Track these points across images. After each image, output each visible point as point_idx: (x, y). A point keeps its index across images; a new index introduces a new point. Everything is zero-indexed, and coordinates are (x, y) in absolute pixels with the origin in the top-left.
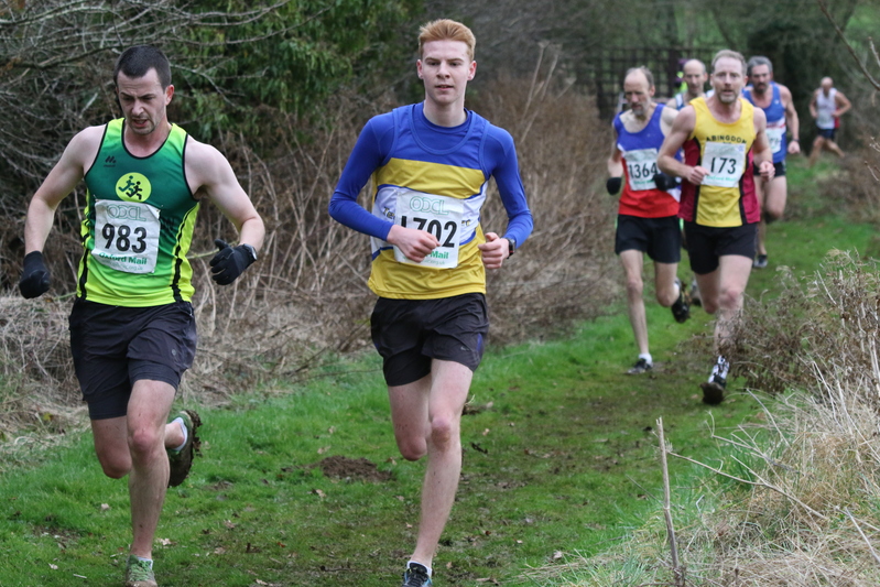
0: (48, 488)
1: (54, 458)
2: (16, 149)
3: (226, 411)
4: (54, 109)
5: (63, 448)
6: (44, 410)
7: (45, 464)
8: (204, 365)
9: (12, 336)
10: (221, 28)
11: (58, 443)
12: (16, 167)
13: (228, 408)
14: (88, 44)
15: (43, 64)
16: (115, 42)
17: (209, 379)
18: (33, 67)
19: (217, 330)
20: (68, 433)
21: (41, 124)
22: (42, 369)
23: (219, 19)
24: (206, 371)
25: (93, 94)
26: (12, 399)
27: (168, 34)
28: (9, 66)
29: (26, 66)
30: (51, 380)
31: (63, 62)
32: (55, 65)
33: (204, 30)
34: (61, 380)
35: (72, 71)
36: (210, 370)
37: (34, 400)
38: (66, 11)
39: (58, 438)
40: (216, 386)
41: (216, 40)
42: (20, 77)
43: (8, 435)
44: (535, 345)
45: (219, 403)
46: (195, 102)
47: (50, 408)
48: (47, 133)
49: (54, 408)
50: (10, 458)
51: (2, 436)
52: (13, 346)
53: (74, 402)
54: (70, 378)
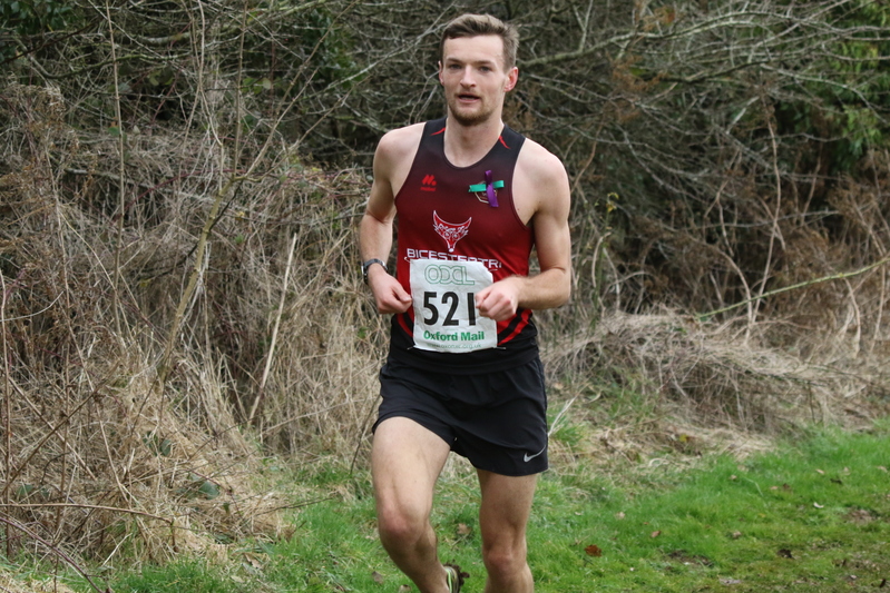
0: (681, 513)
1: (688, 482)
2: (662, 164)
3: (868, 436)
4: (701, 124)
5: (699, 471)
6: (681, 431)
7: (679, 487)
8: (847, 387)
9: (651, 355)
10: (873, 43)
11: (693, 466)
12: (661, 182)
13: (870, 433)
14: (736, 58)
15: (689, 79)
16: (763, 57)
17: (851, 401)
18: (679, 81)
19: (862, 352)
20: (704, 456)
21: (688, 139)
22: (680, 389)
23: (871, 34)
24: (848, 394)
25: (741, 109)
26: (648, 420)
27: (819, 49)
28: (655, 81)
29: (673, 80)
30: (689, 401)
31: (710, 77)
32: (702, 80)
33: (856, 44)
34: (698, 401)
35: (719, 86)
36: (853, 392)
37: (671, 422)
38: (714, 26)
39: (693, 460)
40: (858, 410)
41: (868, 54)
42: (666, 92)
43: (643, 456)
45: (861, 427)
46: (846, 117)
47: (686, 429)
48: (694, 148)
49: (691, 429)
50: (644, 481)
51: (637, 457)
52: (650, 365)
53: (711, 423)
54: (708, 400)
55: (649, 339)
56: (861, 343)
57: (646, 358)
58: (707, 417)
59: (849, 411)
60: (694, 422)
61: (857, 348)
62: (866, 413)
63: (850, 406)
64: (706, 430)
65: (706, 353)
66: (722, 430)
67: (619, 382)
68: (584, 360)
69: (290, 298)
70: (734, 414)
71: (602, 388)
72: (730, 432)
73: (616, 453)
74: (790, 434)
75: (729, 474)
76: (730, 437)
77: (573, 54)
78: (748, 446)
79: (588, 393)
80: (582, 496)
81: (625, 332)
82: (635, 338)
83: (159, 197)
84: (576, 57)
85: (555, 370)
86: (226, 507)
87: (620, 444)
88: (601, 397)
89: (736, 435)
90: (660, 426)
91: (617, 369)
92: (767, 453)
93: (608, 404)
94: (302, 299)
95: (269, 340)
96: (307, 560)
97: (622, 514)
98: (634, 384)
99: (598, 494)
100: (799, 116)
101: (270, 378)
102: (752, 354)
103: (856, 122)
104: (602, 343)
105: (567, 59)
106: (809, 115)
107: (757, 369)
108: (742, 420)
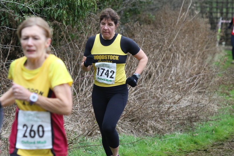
44: (178, 134)
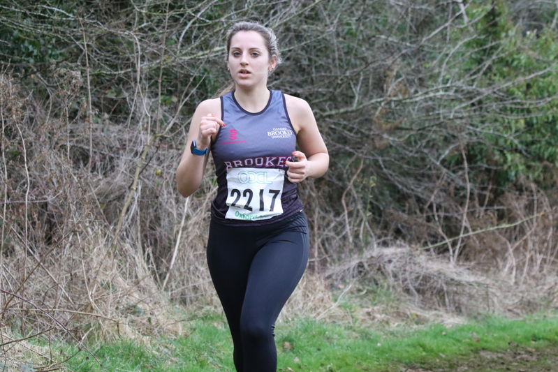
0: (414, 346)
5: (424, 331)
6: (413, 311)
8: (508, 300)
9: (395, 270)
19: (516, 283)
20: (426, 325)
22: (413, 289)
24: (508, 303)
30: (417, 295)
31: (429, 126)
34: (423, 296)
36: (512, 302)
37: (407, 306)
40: (515, 310)
43: (391, 322)
45: (516, 319)
47: (416, 311)
49: (418, 311)
50: (392, 333)
51: (387, 323)
52: (395, 276)
53: (430, 308)
54: (428, 295)
55: (394, 260)
56: (516, 277)
57: (392, 271)
58: (428, 305)
59: (509, 310)
60: (421, 308)
61: (513, 280)
62: (519, 311)
63: (510, 308)
64: (427, 312)
65: (427, 269)
66: (436, 312)
67: (377, 284)
68: (356, 272)
69: (188, 217)
70: (444, 304)
71: (367, 288)
72: (441, 313)
73: (376, 320)
74: (475, 318)
75: (441, 331)
76: (441, 316)
77: (350, 109)
78: (451, 321)
79: (359, 290)
80: (357, 337)
81: (380, 256)
82: (386, 259)
83: (111, 158)
84: (352, 112)
85: (339, 278)
86: (149, 320)
87: (378, 316)
88: (367, 293)
89: (445, 315)
90: (401, 307)
91: (376, 277)
92: (463, 324)
93: (371, 296)
94: (194, 219)
95: (175, 241)
96: (198, 349)
97: (379, 345)
98: (386, 285)
99: (365, 336)
100: (479, 157)
101: (175, 264)
102: (454, 270)
103: (512, 161)
104: (367, 262)
105: (346, 112)
106: (485, 157)
107: (457, 278)
108: (448, 308)
